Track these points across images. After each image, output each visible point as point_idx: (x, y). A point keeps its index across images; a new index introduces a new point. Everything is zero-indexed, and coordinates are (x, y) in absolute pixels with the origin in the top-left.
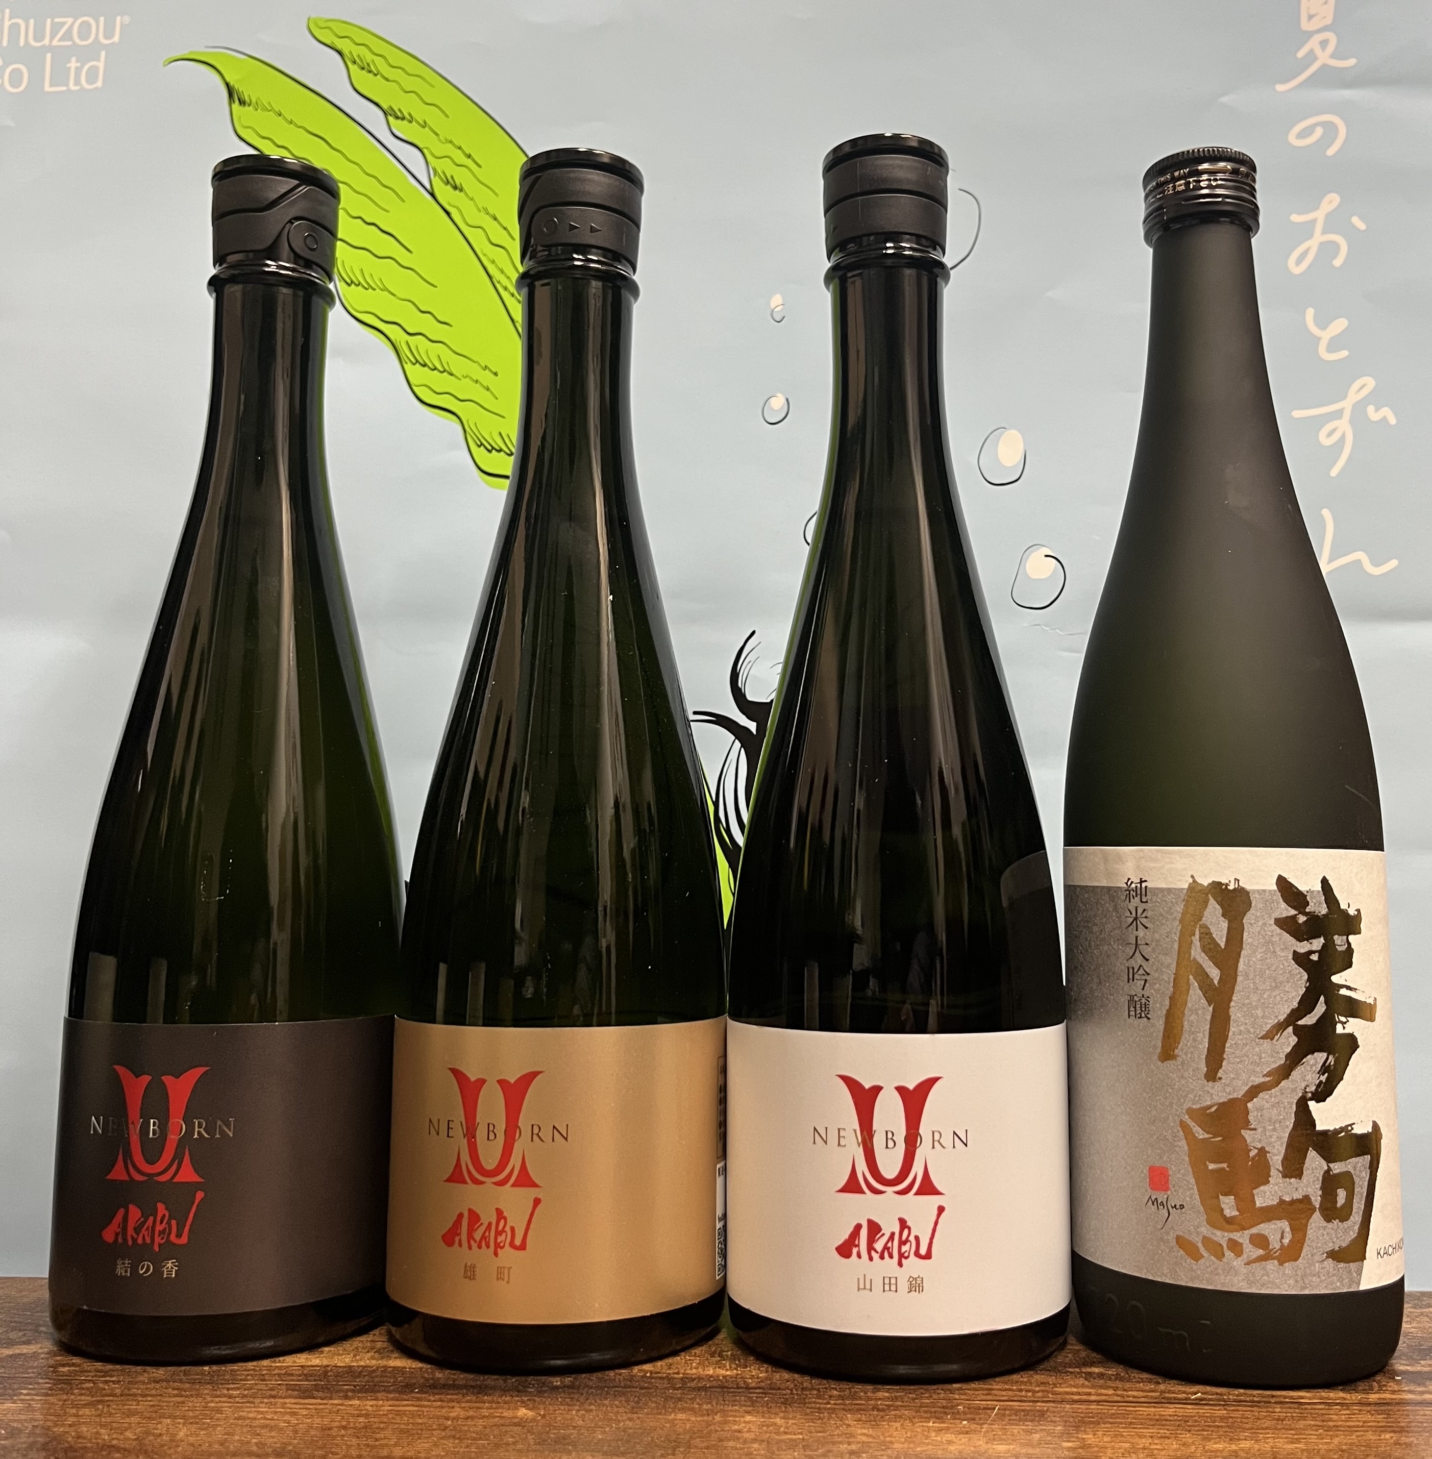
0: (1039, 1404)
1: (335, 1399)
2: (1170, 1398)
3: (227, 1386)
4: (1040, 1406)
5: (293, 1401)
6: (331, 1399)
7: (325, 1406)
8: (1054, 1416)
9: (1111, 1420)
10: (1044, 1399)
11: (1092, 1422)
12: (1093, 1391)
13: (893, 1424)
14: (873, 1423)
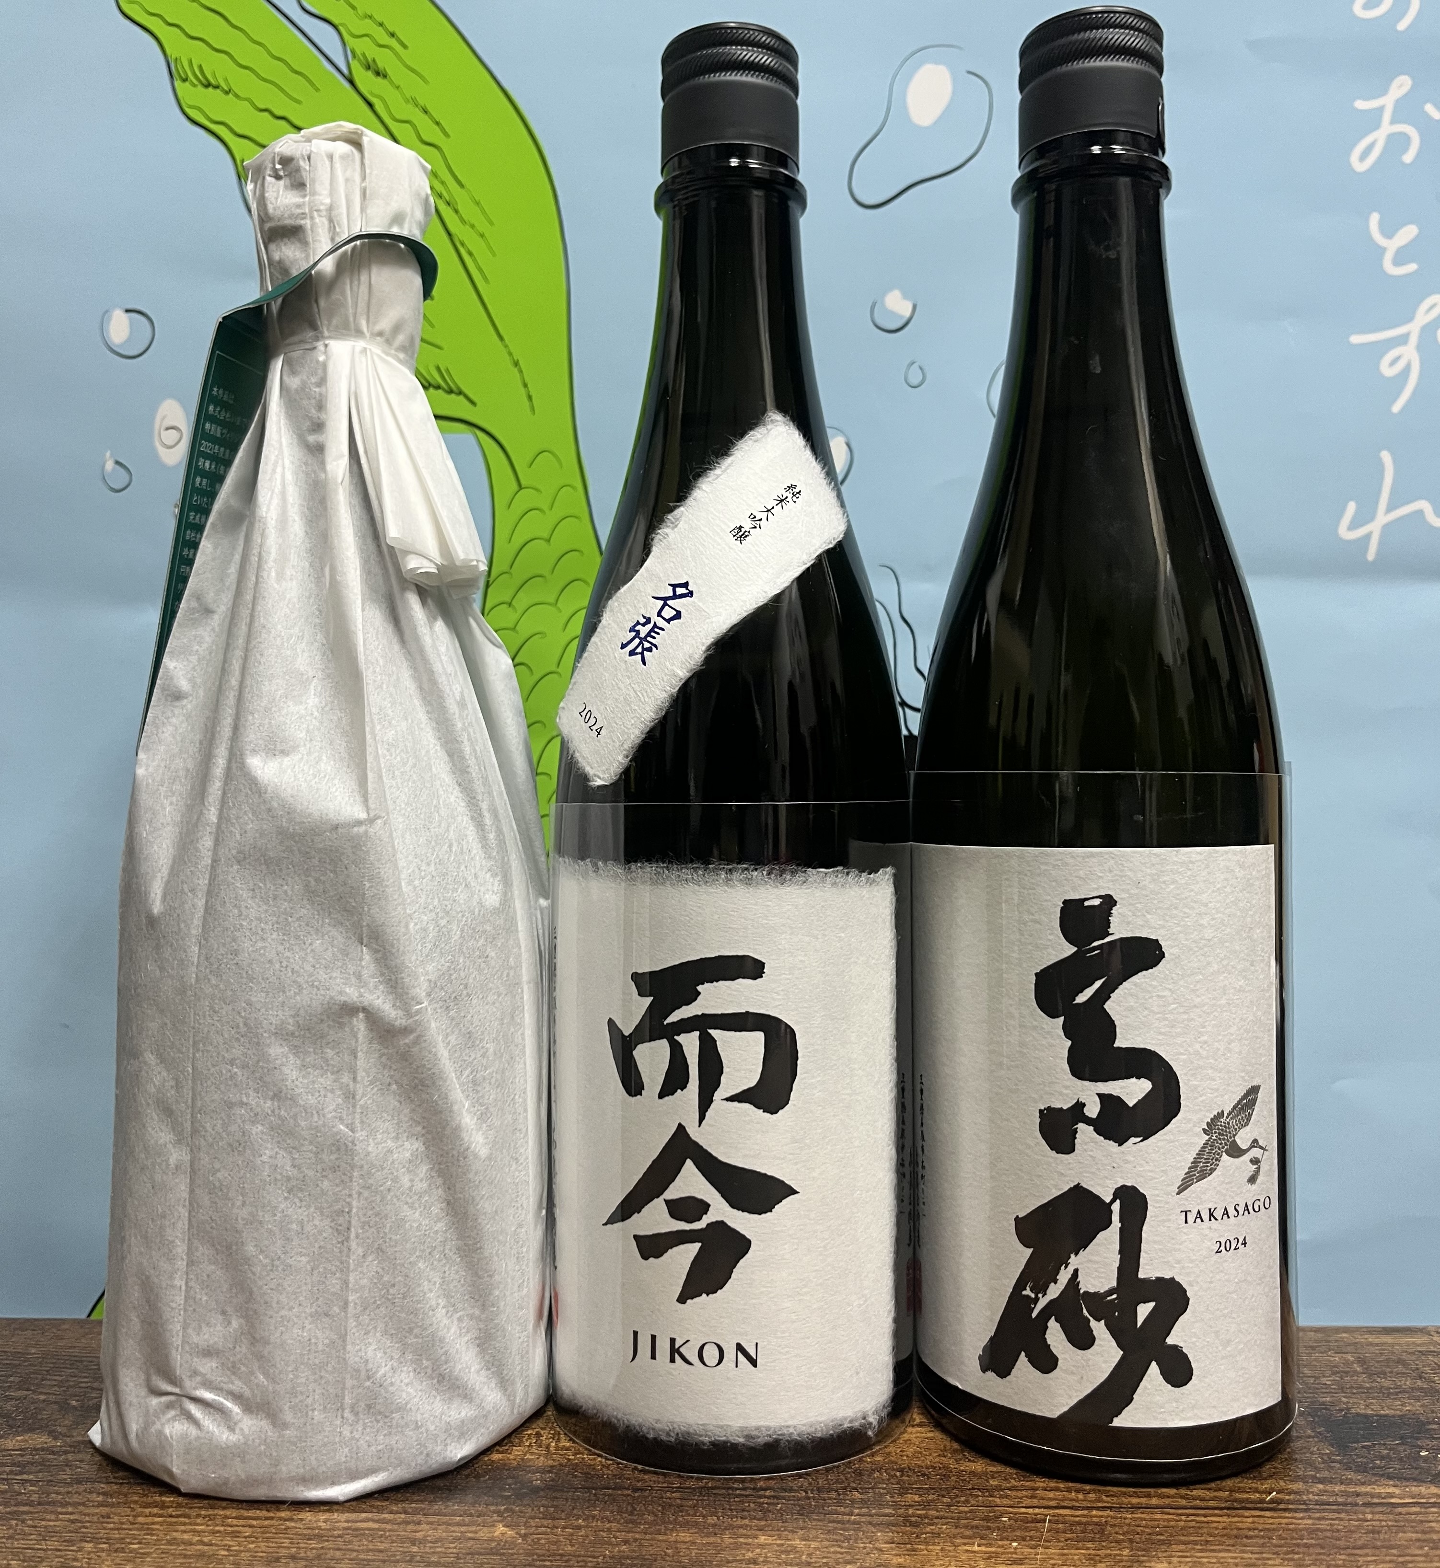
0: (1094, 1512)
2: (1243, 1501)
4: (1096, 1516)
8: (1117, 1533)
9: (1183, 1539)
10: (1100, 1505)
11: (1163, 1542)
13: (931, 1547)
14: (909, 1546)
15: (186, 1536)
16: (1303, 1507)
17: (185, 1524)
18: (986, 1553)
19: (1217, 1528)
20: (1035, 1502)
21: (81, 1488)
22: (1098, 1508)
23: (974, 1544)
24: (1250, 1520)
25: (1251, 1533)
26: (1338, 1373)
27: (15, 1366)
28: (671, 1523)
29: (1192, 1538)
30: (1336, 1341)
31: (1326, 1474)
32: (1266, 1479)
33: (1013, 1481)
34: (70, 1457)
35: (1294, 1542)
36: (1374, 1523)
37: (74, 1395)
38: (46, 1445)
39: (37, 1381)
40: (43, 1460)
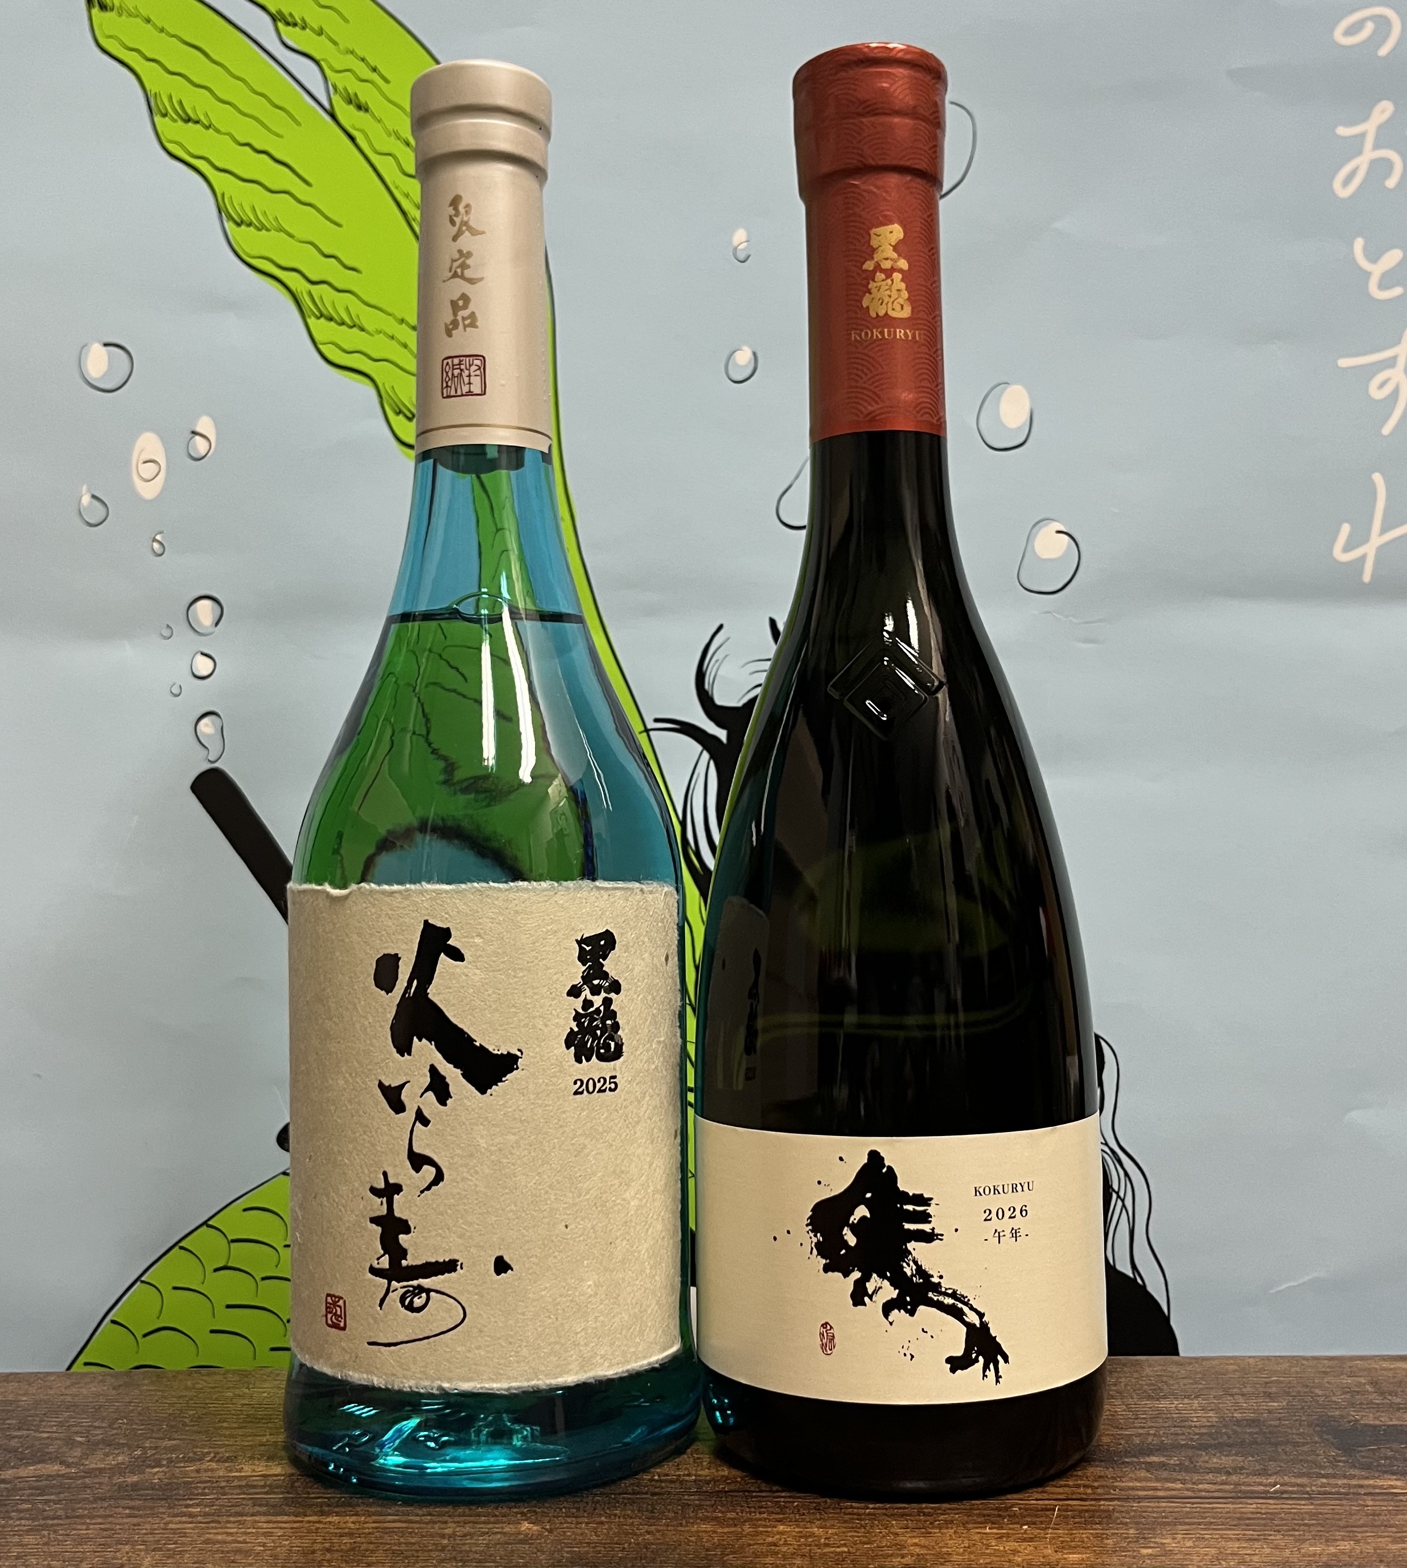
0: (1102, 1503)
1: (310, 1516)
2: (1248, 1492)
3: (185, 1502)
4: (1104, 1505)
5: (263, 1519)
6: (306, 1516)
7: (301, 1524)
8: (1124, 1518)
9: (1187, 1520)
10: (1107, 1497)
11: (1168, 1524)
12: (1158, 1485)
13: (946, 1531)
14: (923, 1530)
15: (220, 1537)
16: (1307, 1496)
17: (216, 1528)
18: (997, 1534)
19: (1222, 1513)
20: (1046, 1496)
21: (106, 1504)
22: (1105, 1500)
23: (986, 1527)
24: (1254, 1506)
25: (1253, 1516)
26: (1348, 1392)
27: (9, 1411)
28: (690, 1518)
29: (1197, 1520)
30: (1350, 1367)
31: (1330, 1471)
32: (1270, 1475)
34: (87, 1480)
35: (1296, 1522)
36: (1374, 1508)
37: (77, 1433)
38: (60, 1472)
39: (35, 1423)
40: (61, 1484)
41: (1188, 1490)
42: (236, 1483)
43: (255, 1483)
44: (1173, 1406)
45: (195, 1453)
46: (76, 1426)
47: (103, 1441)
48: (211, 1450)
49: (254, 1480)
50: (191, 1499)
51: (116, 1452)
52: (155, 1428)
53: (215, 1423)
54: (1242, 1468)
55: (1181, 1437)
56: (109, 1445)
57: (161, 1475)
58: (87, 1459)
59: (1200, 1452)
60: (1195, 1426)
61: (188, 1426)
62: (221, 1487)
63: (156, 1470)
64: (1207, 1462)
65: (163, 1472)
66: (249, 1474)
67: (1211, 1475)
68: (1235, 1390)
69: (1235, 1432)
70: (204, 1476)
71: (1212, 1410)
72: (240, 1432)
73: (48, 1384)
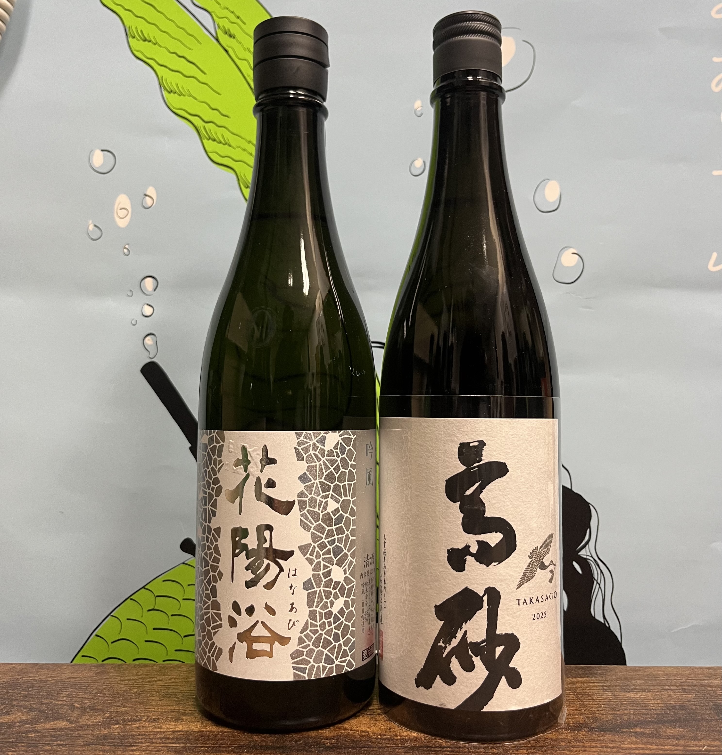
3: (131, 748)
21: (90, 748)
27: (42, 687)
30: (720, 673)
32: (700, 740)
33: (573, 743)
34: (81, 732)
37: (76, 701)
38: (67, 727)
39: (55, 695)
40: (67, 734)
41: (660, 750)
42: (158, 736)
43: (168, 736)
44: (638, 696)
45: (137, 716)
46: (75, 697)
47: (89, 707)
48: (145, 714)
49: (168, 735)
50: (134, 746)
51: (96, 714)
52: (117, 699)
53: (147, 697)
54: (684, 736)
55: (648, 716)
56: (92, 710)
57: (119, 730)
58: (81, 718)
59: (660, 726)
60: (654, 710)
61: (133, 698)
62: (150, 738)
63: (117, 726)
64: (665, 732)
65: (120, 728)
66: (165, 730)
67: (669, 741)
68: (667, 687)
69: (675, 713)
70: (142, 731)
71: (659, 699)
72: (160, 703)
73: (62, 671)
